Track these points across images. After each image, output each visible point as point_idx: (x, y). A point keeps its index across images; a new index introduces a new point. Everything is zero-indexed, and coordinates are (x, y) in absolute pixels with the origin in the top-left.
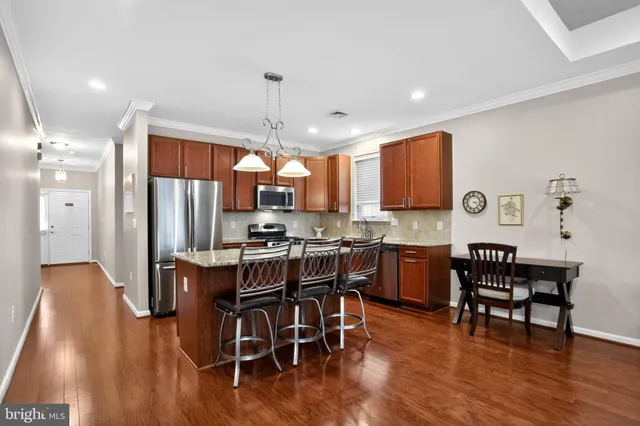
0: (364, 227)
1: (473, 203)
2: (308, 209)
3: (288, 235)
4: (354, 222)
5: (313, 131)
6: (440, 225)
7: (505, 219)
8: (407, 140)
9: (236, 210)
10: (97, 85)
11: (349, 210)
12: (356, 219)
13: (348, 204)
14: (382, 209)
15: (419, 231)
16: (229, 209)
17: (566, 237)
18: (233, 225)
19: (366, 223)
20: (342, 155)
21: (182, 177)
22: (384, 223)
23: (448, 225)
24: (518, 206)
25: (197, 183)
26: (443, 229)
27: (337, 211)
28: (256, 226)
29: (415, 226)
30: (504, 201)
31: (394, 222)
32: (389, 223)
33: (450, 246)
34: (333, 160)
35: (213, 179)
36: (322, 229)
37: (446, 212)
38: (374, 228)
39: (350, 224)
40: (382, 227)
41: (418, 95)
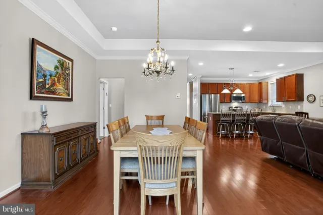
0: (272, 108)
1: (311, 99)
2: (251, 101)
4: (269, 106)
5: (251, 75)
7: (322, 104)
8: (285, 77)
9: (224, 102)
10: (201, 64)
11: (268, 101)
13: (267, 99)
14: (277, 101)
15: (292, 109)
16: (222, 102)
18: (224, 107)
19: (273, 106)
20: (263, 82)
21: (209, 94)
25: (213, 95)
26: (300, 108)
27: (262, 102)
28: (231, 107)
29: (291, 107)
30: (322, 98)
31: (283, 106)
32: (281, 106)
34: (260, 84)
35: (217, 94)
36: (258, 109)
38: (276, 108)
40: (279, 108)
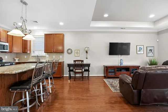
1: (69, 51)
2: (13, 51)
4: (32, 56)
6: (61, 57)
7: (76, 55)
8: (54, 34)
11: (30, 52)
12: (33, 55)
13: (30, 50)
14: (45, 52)
17: (87, 58)
22: (44, 56)
23: (63, 57)
24: (79, 52)
27: (27, 53)
29: (54, 57)
30: (76, 51)
31: (47, 56)
36: (18, 59)
37: (63, 53)
38: (40, 58)
39: (31, 57)
40: (43, 57)
41: (61, 24)
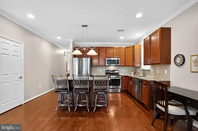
1: (179, 60)
2: (126, 65)
3: (120, 74)
6: (166, 71)
7: (194, 69)
8: (150, 35)
11: (141, 65)
13: (141, 63)
15: (159, 74)
19: (143, 70)
23: (169, 72)
26: (167, 74)
27: (134, 66)
29: (158, 72)
30: (193, 58)
31: (152, 70)
33: (169, 82)
34: (134, 47)
37: (168, 65)
